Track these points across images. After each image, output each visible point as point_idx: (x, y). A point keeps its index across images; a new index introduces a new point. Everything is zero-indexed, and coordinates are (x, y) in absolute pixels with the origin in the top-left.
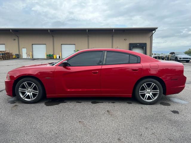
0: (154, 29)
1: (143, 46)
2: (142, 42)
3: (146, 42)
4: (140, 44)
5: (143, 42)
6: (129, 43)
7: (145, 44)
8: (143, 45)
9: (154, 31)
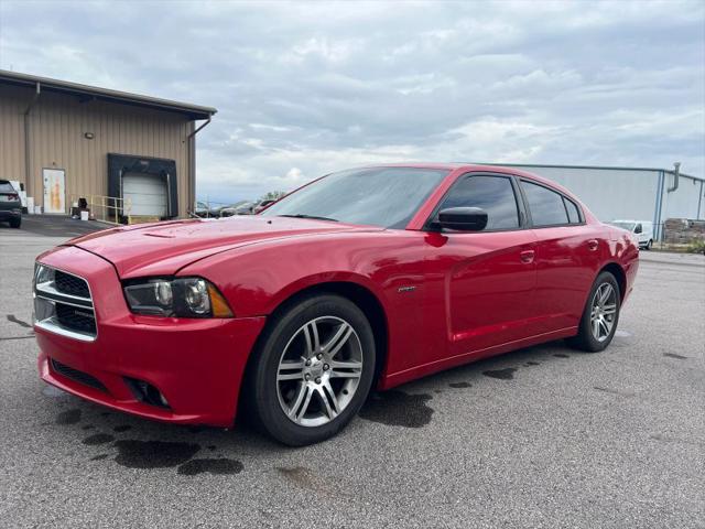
0: (205, 114)
1: (162, 173)
2: (156, 156)
3: (173, 158)
4: (152, 161)
5: (162, 157)
6: (105, 153)
7: (170, 166)
8: (162, 167)
9: (204, 121)
